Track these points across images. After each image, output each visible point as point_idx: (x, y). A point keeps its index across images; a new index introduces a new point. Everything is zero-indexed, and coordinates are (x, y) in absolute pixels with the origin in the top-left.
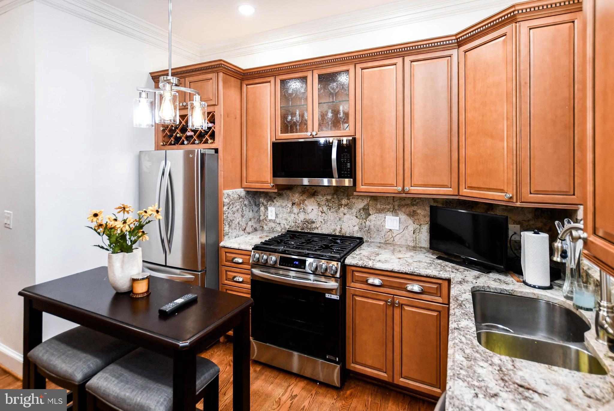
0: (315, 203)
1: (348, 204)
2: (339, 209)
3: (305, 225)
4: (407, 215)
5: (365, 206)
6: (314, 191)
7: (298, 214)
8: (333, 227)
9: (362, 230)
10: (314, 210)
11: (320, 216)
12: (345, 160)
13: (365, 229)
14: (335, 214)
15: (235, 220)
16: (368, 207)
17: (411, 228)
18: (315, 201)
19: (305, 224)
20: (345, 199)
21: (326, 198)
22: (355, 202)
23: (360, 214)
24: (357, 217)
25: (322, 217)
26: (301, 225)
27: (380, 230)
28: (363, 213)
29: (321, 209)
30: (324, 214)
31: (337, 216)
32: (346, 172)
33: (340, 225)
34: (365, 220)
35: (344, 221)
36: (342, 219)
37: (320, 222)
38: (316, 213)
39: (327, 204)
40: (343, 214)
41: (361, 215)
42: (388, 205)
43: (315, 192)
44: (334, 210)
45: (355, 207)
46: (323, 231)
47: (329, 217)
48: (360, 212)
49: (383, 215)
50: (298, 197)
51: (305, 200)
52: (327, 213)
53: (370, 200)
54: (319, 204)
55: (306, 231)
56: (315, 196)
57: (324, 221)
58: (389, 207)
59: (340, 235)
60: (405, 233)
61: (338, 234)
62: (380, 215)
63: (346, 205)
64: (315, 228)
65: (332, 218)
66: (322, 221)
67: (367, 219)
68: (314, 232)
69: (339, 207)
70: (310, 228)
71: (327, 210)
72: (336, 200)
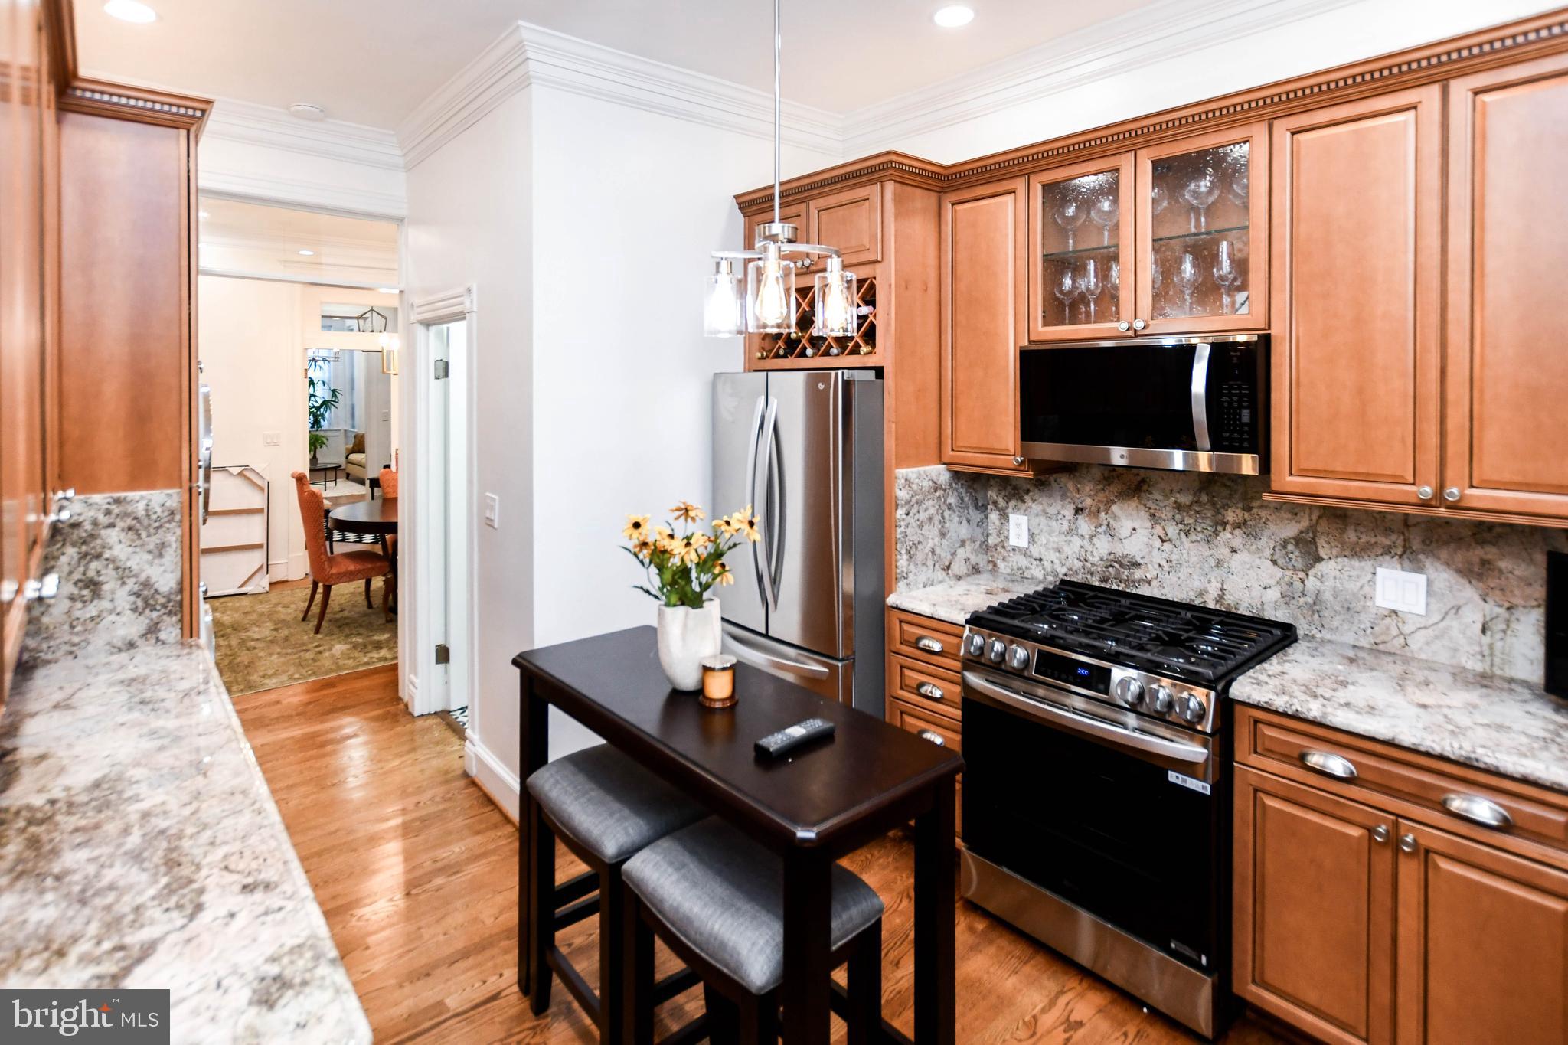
0: (1142, 512)
1: (1246, 521)
2: (1217, 535)
3: (1110, 569)
4: (1459, 571)
5: (1302, 532)
6: (1139, 478)
7: (1091, 537)
8: (1197, 584)
9: (1294, 602)
10: (1139, 531)
11: (1156, 550)
12: (1235, 399)
13: (1302, 600)
14: (1204, 550)
15: (924, 543)
16: (1315, 536)
17: (1474, 615)
18: (1141, 506)
19: (1111, 566)
20: (1237, 508)
21: (1176, 502)
22: (1267, 520)
23: (1287, 554)
24: (1274, 562)
25: (1164, 554)
26: (1099, 569)
27: (1358, 610)
28: (1297, 553)
29: (1159, 530)
30: (1167, 546)
31: (1208, 553)
32: (1236, 435)
33: (1219, 580)
34: (1302, 575)
35: (1233, 570)
36: (1226, 565)
37: (1156, 566)
38: (1145, 539)
40: (1228, 550)
41: (1290, 559)
42: (1386, 536)
43: (1143, 481)
44: (1201, 535)
45: (1267, 532)
46: (1163, 591)
47: (1186, 555)
48: (1285, 547)
49: (1367, 565)
50: (1092, 493)
51: (1114, 502)
52: (1178, 543)
53: (1320, 517)
54: (1153, 515)
55: (1115, 587)
56: (1143, 494)
57: (1169, 564)
58: (1388, 542)
59: (1218, 607)
60: (1448, 627)
61: (1211, 605)
62: (1356, 563)
63: (1237, 526)
64: (1141, 581)
65: (1194, 559)
66: (1164, 563)
67: (1311, 572)
68: (1139, 592)
69: (1216, 530)
70: (1128, 580)
71: (1179, 534)
72: (1206, 509)
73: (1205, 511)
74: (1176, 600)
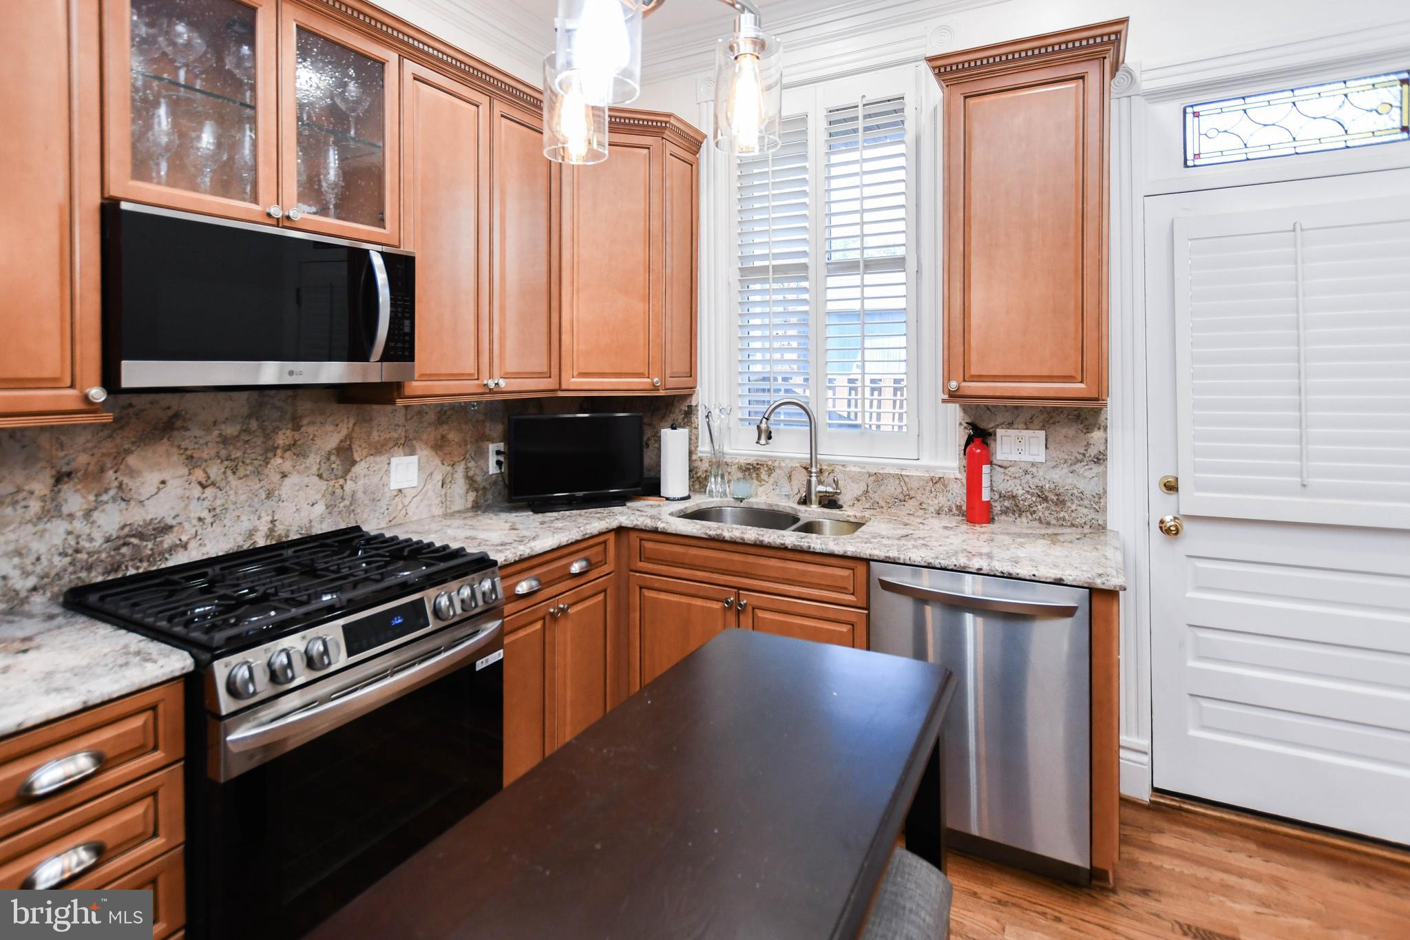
0: (175, 458)
1: (295, 441)
2: (267, 463)
3: (124, 550)
5: (342, 441)
6: (170, 413)
7: (88, 514)
8: (245, 525)
9: (336, 509)
10: (169, 484)
11: (194, 502)
12: (400, 309)
13: (342, 505)
14: (255, 485)
16: (351, 442)
17: (438, 477)
18: (175, 450)
19: (125, 544)
20: (287, 429)
21: (220, 435)
22: (315, 436)
23: (330, 466)
24: (320, 476)
25: (206, 503)
26: (103, 556)
27: (379, 498)
28: (338, 462)
29: (199, 474)
30: (209, 492)
31: (258, 486)
33: (270, 512)
34: (341, 481)
35: (284, 497)
36: (276, 493)
37: (195, 522)
38: (180, 492)
39: (223, 453)
40: (278, 476)
41: (333, 469)
42: (395, 430)
43: (176, 415)
44: (250, 468)
45: (314, 448)
46: (205, 550)
47: (232, 497)
48: (328, 459)
49: (385, 458)
50: (90, 445)
51: (128, 452)
52: (223, 484)
53: (354, 424)
54: (191, 457)
55: (132, 572)
56: (175, 433)
57: (213, 513)
58: (397, 436)
59: (269, 543)
60: (427, 491)
61: (261, 543)
62: (378, 459)
63: (288, 448)
65: (243, 498)
66: (205, 514)
67: (348, 477)
68: (170, 564)
69: (266, 458)
70: (152, 555)
71: (224, 473)
72: (257, 436)
73: (255, 439)
74: (220, 554)
